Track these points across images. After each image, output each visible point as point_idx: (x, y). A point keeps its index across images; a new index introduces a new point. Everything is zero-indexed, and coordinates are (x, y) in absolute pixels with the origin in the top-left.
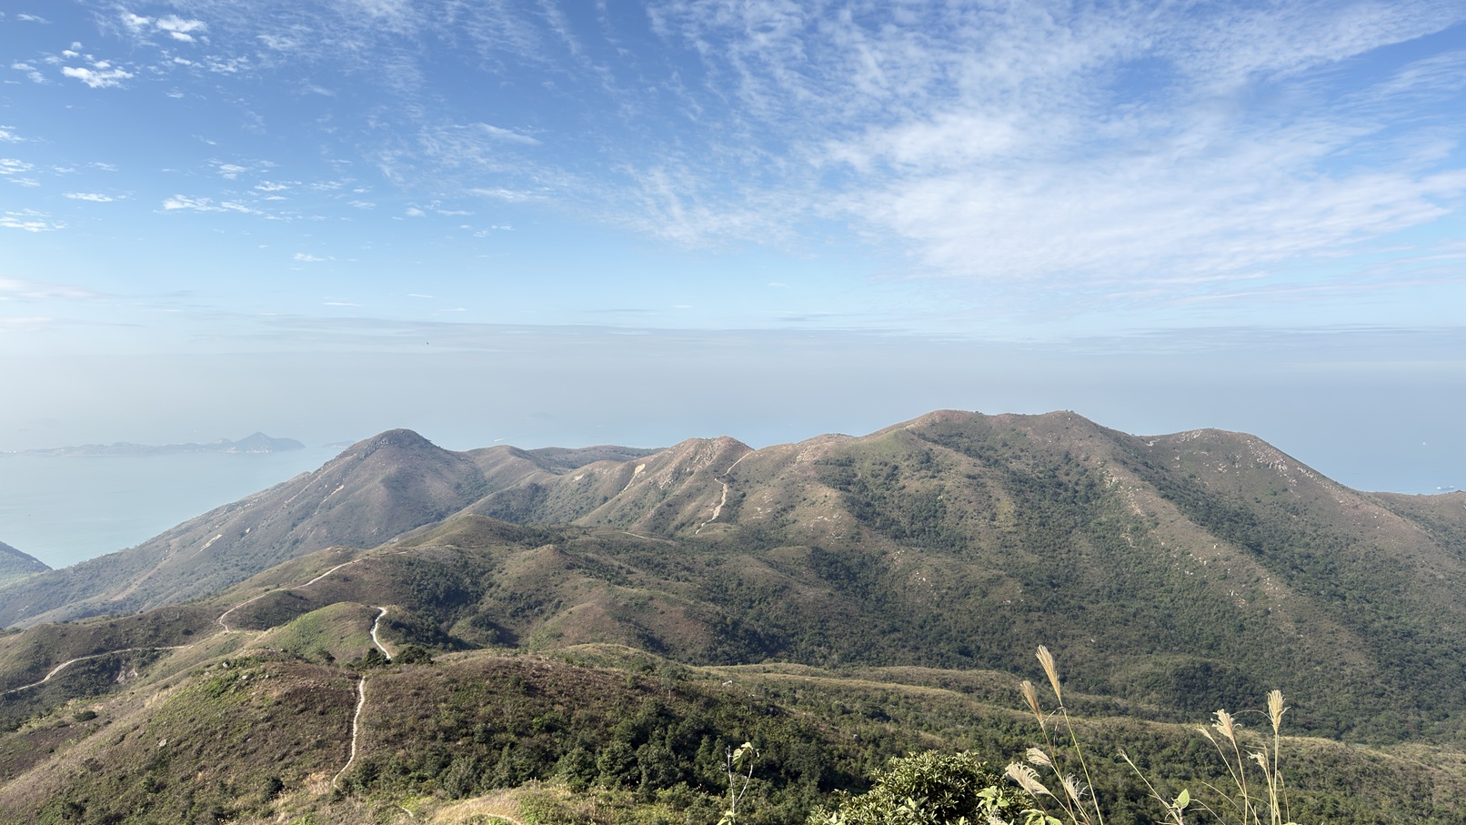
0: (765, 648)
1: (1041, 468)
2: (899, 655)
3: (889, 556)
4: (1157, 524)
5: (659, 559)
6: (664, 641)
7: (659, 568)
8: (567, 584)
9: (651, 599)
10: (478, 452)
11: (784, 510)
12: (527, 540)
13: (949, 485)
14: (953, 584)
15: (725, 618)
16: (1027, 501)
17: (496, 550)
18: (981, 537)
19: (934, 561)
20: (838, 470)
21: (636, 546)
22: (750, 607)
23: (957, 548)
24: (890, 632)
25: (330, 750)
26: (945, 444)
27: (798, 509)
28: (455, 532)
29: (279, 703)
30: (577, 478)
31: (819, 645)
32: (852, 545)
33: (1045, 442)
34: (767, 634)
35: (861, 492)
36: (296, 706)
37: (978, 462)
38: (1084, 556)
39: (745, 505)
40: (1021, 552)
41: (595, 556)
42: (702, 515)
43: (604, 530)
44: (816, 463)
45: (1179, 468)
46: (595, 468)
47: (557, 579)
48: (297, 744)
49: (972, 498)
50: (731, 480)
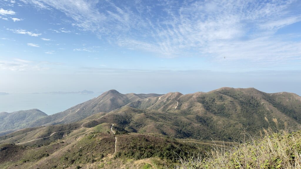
0: (187, 136)
1: (247, 100)
2: (215, 138)
3: (213, 118)
4: (273, 112)
5: (164, 117)
6: (166, 133)
7: (165, 118)
8: (146, 121)
9: (163, 125)
10: (128, 94)
11: (190, 107)
12: (138, 112)
13: (226, 103)
14: (227, 124)
15: (178, 129)
16: (243, 107)
17: (133, 114)
18: (233, 114)
19: (223, 119)
20: (201, 99)
21: (160, 114)
22: (183, 127)
23: (228, 116)
24: (213, 134)
25: (111, 150)
26: (225, 94)
27: (193, 107)
28: (125, 110)
29: (101, 141)
30: (147, 100)
31: (198, 136)
32: (205, 115)
33: (247, 94)
34: (187, 133)
35: (207, 104)
36: (104, 141)
37: (233, 98)
38: (256, 119)
39: (182, 106)
40: (242, 118)
41: (152, 116)
42: (173, 108)
43: (153, 111)
44: (197, 98)
45: (277, 100)
46: (151, 98)
47: (145, 120)
48: (105, 148)
49: (231, 106)
50: (179, 101)
